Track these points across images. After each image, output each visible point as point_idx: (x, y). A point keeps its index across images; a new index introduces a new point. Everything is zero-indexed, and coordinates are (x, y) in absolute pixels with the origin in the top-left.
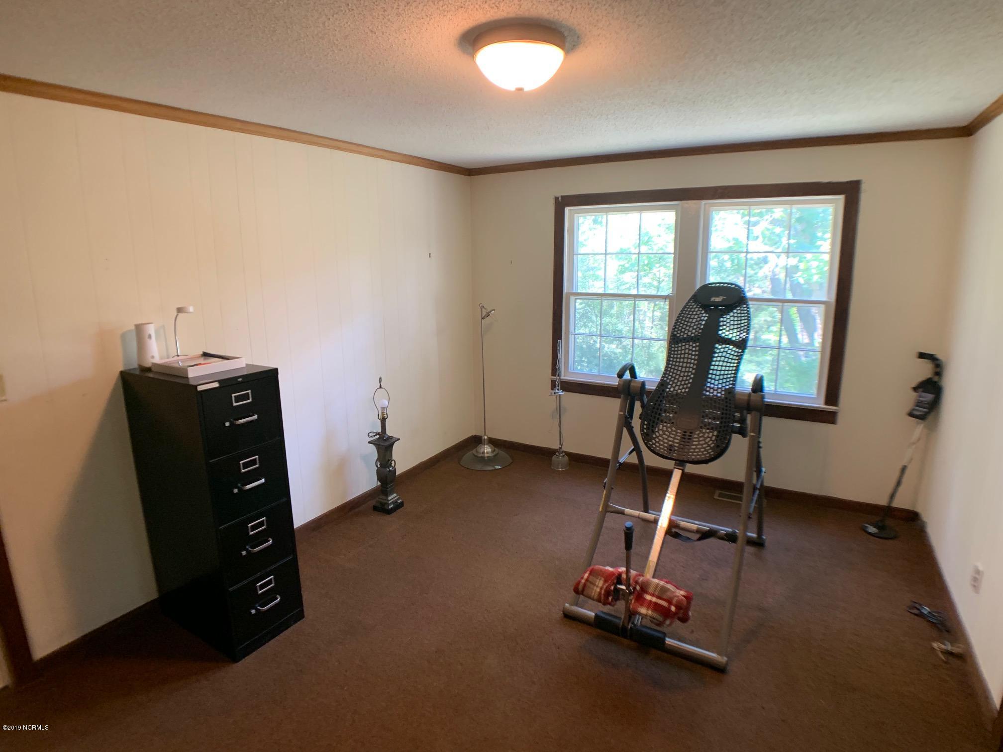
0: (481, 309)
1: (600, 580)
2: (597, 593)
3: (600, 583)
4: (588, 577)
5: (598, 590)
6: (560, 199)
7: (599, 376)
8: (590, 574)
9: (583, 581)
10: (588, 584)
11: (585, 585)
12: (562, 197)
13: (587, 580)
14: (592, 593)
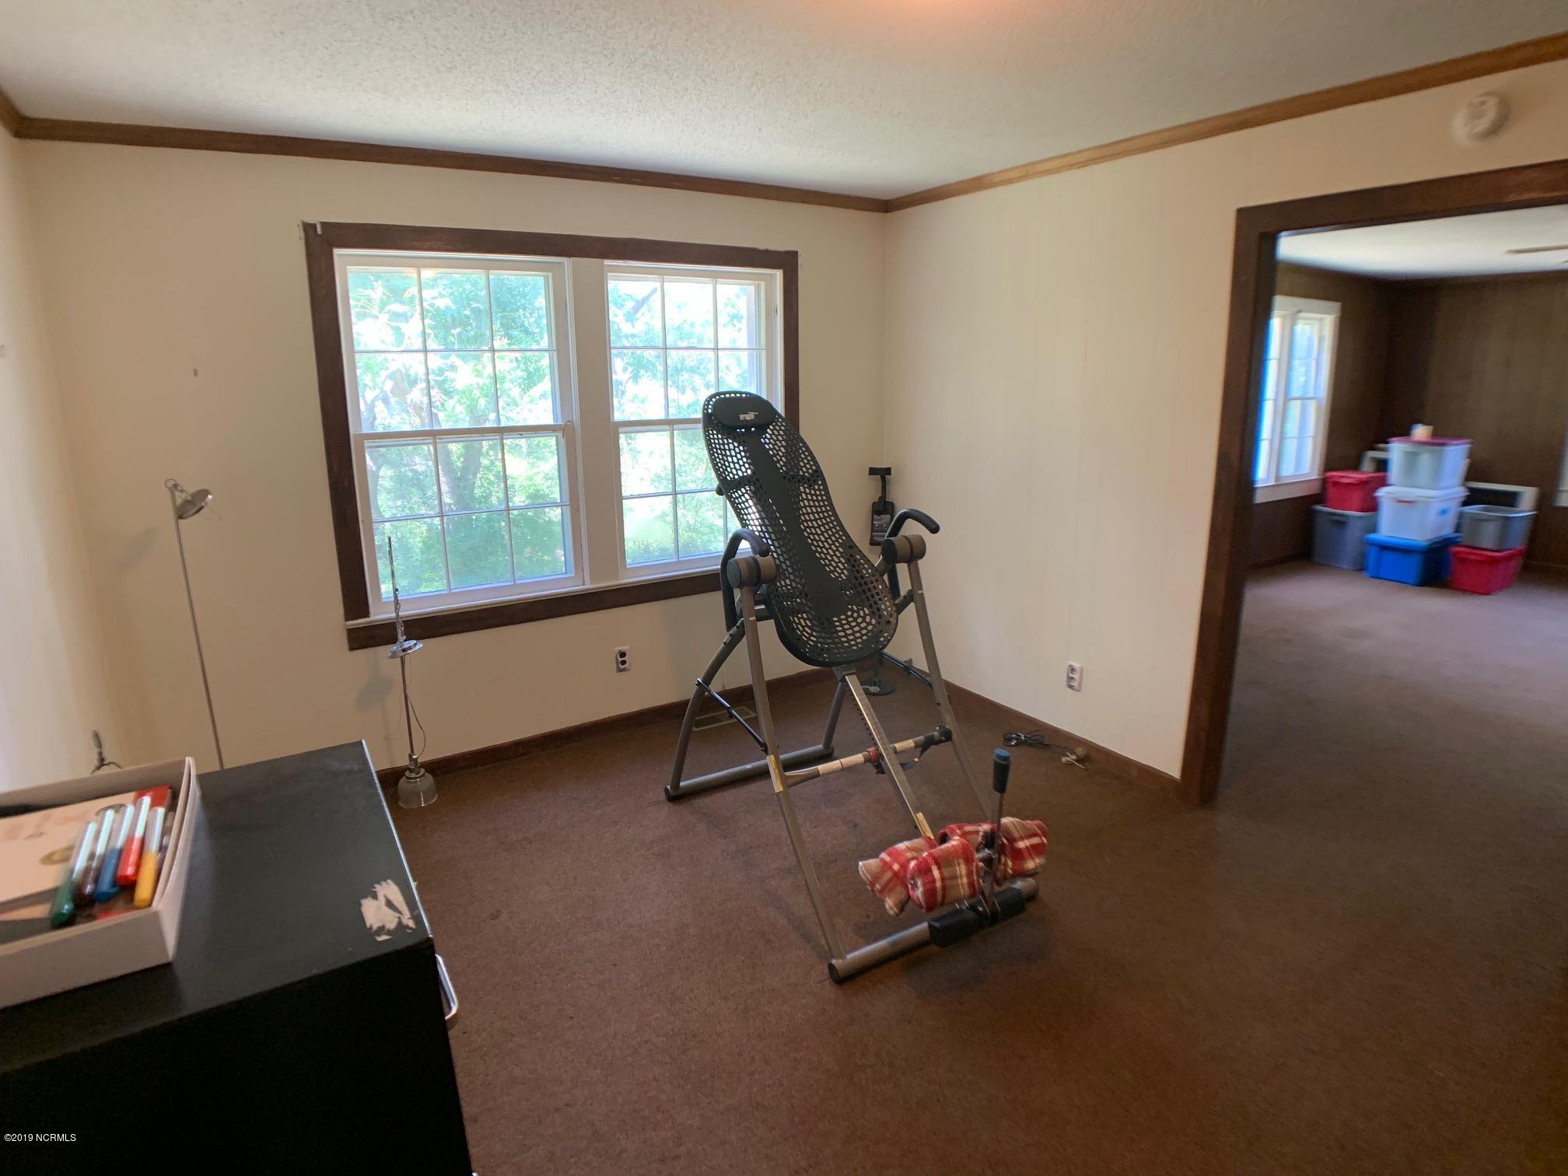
0: (173, 494)
1: (959, 865)
2: (966, 887)
3: (962, 869)
4: (941, 873)
5: (965, 880)
6: (319, 230)
7: (451, 595)
8: (939, 868)
9: (938, 884)
10: (948, 882)
11: (944, 888)
12: (324, 225)
13: (943, 879)
14: (960, 893)
